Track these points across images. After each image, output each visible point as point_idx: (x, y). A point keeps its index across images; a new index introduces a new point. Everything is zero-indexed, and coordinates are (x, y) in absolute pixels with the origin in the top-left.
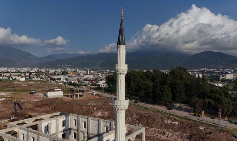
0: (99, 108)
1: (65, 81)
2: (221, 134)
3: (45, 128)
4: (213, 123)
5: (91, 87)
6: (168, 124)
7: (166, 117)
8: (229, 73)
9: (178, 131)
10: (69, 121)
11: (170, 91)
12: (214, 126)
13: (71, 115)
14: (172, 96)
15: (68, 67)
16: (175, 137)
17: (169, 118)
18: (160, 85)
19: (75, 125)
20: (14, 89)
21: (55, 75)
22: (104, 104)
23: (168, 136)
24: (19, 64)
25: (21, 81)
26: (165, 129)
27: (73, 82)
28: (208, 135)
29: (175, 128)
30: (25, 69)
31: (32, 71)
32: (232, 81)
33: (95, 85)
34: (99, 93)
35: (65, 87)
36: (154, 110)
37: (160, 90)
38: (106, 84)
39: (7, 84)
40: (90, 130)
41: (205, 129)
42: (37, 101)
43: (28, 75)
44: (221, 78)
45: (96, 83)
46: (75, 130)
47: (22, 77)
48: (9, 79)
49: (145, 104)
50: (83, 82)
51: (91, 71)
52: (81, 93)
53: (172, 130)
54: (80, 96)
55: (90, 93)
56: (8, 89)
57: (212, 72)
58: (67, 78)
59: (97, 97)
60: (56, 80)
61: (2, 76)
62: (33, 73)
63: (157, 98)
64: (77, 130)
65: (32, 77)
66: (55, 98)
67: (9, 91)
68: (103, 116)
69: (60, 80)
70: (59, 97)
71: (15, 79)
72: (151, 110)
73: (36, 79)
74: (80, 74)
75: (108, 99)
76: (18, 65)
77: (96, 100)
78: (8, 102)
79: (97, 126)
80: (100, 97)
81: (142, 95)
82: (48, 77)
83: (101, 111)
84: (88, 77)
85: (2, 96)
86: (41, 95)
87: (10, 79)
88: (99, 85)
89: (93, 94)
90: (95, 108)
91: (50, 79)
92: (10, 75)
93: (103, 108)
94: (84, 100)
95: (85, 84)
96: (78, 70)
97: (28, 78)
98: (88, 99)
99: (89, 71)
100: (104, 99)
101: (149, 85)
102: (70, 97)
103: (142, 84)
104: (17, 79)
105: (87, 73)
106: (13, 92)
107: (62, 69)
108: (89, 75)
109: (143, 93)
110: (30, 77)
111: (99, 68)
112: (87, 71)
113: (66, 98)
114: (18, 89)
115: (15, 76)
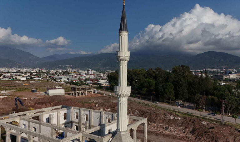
0: (101, 105)
1: (66, 80)
2: (224, 128)
3: (46, 120)
4: (217, 119)
5: (93, 86)
6: (170, 120)
7: (168, 113)
8: (233, 72)
9: (181, 126)
10: (70, 114)
11: (173, 88)
12: (218, 121)
13: (73, 108)
14: (174, 93)
15: (70, 67)
16: (178, 132)
17: (171, 114)
18: (162, 83)
19: (77, 118)
20: (14, 88)
21: (57, 75)
22: (106, 101)
23: (170, 131)
24: (20, 64)
25: (22, 80)
26: (168, 124)
27: (74, 81)
28: (211, 130)
29: (178, 123)
30: (26, 69)
31: (33, 72)
32: (236, 80)
33: (97, 84)
34: (101, 92)
35: (66, 86)
36: (156, 107)
37: (163, 87)
38: (108, 83)
39: (8, 83)
41: (208, 124)
42: (38, 99)
43: (29, 75)
44: (225, 77)
45: (98, 82)
46: (76, 123)
47: (23, 76)
48: (10, 78)
49: (147, 101)
50: (84, 81)
51: (93, 72)
52: (82, 91)
53: (175, 126)
54: (82, 94)
55: (92, 92)
56: (9, 88)
57: (216, 72)
58: (69, 77)
59: (99, 95)
60: (58, 79)
61: (3, 76)
64: (79, 123)
65: (33, 77)
66: (56, 96)
69: (61, 80)
70: (61, 95)
71: (16, 78)
72: (153, 106)
73: (37, 79)
74: (82, 74)
75: (110, 97)
76: (19, 66)
77: (98, 98)
78: (9, 99)
79: (99, 119)
80: (102, 95)
81: (144, 93)
82: (49, 76)
83: (103, 108)
84: (90, 77)
85: (2, 94)
86: (43, 93)
88: (101, 84)
89: (95, 93)
90: (97, 105)
91: (51, 79)
92: (11, 75)
93: (105, 105)
94: (86, 98)
95: (86, 83)
96: (79, 70)
97: (28, 77)
98: (90, 96)
99: (91, 71)
100: (106, 96)
101: (151, 82)
102: (71, 95)
103: (145, 82)
104: (18, 79)
105: (89, 73)
106: (14, 91)
107: (63, 69)
108: (90, 75)
109: (145, 90)
110: (31, 77)
111: (100, 68)
112: (89, 71)
113: (67, 96)
114: (19, 88)
115: (16, 76)
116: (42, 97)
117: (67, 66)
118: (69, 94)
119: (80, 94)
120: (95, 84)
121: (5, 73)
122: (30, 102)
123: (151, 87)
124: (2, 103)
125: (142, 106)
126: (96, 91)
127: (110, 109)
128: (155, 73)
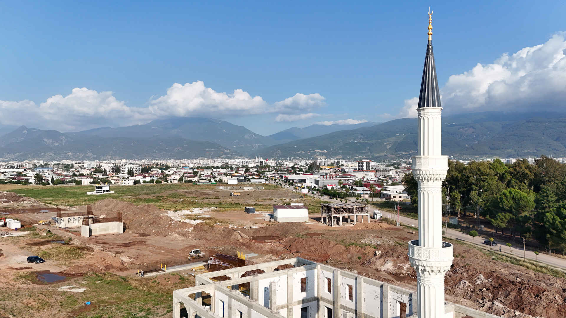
0: (388, 252)
1: (313, 185)
3: (265, 291)
5: (370, 199)
10: (314, 281)
13: (319, 266)
15: (322, 154)
19: (329, 291)
20: (216, 201)
21: (295, 172)
22: (400, 242)
24: (228, 151)
25: (230, 185)
27: (330, 188)
30: (239, 161)
31: (250, 165)
33: (380, 197)
34: (389, 216)
35: (313, 200)
36: (539, 269)
37: (559, 213)
38: (406, 195)
39: (207, 191)
40: (361, 306)
42: (256, 229)
43: (243, 173)
45: (382, 190)
46: (328, 301)
47: (233, 177)
48: (210, 181)
49: (512, 248)
50: (352, 188)
51: (372, 164)
52: (346, 215)
54: (345, 220)
55: (367, 215)
56: (206, 201)
58: (319, 179)
59: (385, 225)
60: (296, 182)
61: (198, 175)
62: (252, 168)
63: (548, 236)
65: (250, 177)
66: (292, 223)
67: (209, 205)
68: (399, 272)
69: (304, 184)
70: (301, 221)
71: (221, 180)
72: (529, 265)
73: (257, 181)
74: (347, 170)
75: (411, 231)
76: (227, 154)
77: (382, 232)
78: (206, 227)
80: (392, 226)
81: (504, 225)
83: (394, 261)
84: (364, 177)
85: (195, 215)
86: (265, 215)
87: (212, 180)
88: (390, 196)
89: (374, 218)
90: (378, 253)
91: (285, 182)
92: (212, 174)
93: (398, 254)
94: (354, 231)
95: (356, 193)
96: (341, 161)
97: (242, 179)
98: (363, 228)
99: (367, 164)
100: (402, 230)
101: (523, 199)
102: (322, 222)
103: (504, 198)
104: (223, 181)
105: (362, 168)
106: (216, 208)
107: (308, 159)
108: (366, 171)
109: (506, 219)
110: (247, 177)
111: (389, 156)
112: (362, 164)
113: (314, 224)
114: (224, 201)
115: (220, 175)
116: (265, 225)
117: (315, 153)
118: (318, 219)
119: (341, 222)
120: (376, 196)
121: (202, 168)
122: (243, 235)
123: (524, 211)
124: (193, 235)
125: (495, 263)
126: (376, 215)
127: (409, 266)
128: (534, 171)
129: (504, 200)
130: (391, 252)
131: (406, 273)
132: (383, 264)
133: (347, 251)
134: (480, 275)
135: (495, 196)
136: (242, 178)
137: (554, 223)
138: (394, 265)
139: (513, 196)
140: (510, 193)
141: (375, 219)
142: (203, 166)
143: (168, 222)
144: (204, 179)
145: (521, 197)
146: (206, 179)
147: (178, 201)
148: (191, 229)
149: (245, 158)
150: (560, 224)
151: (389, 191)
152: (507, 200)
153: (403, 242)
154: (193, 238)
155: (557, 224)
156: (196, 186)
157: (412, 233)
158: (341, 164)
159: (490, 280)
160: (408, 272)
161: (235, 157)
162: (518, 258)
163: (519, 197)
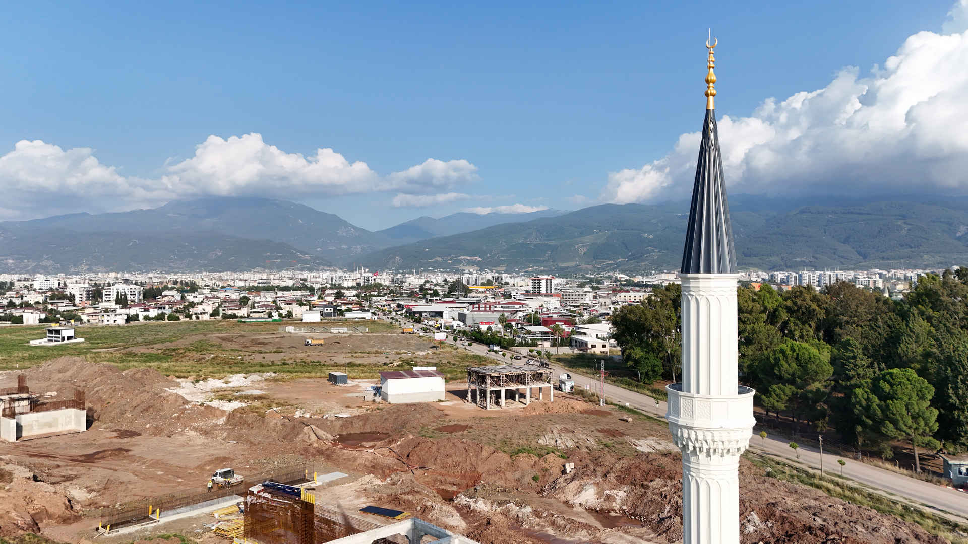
0: (587, 466)
5: (553, 350)
14: (938, 420)
15: (471, 264)
20: (277, 358)
21: (424, 297)
22: (608, 441)
24: (307, 257)
25: (307, 323)
27: (484, 328)
30: (325, 276)
31: (346, 284)
33: (570, 345)
34: (586, 387)
35: (454, 352)
38: (612, 341)
39: (261, 337)
42: (347, 419)
43: (331, 299)
45: (573, 331)
47: (312, 307)
48: (270, 315)
50: (522, 328)
52: (513, 387)
56: (259, 360)
58: (466, 312)
59: (580, 405)
60: (426, 318)
61: (250, 303)
62: (348, 288)
63: (859, 428)
65: (344, 308)
66: (414, 405)
67: (262, 365)
68: (606, 506)
69: (440, 321)
70: (431, 401)
71: (290, 314)
72: (831, 486)
73: (356, 315)
74: (513, 293)
75: (625, 417)
77: (573, 420)
78: (251, 417)
80: (591, 406)
82: (399, 305)
83: (598, 484)
85: (233, 389)
87: (273, 314)
88: (586, 344)
89: (560, 389)
90: (569, 467)
91: (406, 316)
92: (274, 302)
93: (604, 469)
94: (526, 418)
96: (503, 275)
97: (329, 311)
98: (542, 411)
99: (547, 282)
100: (609, 413)
101: (813, 360)
102: (470, 401)
103: (781, 358)
104: (294, 316)
105: (539, 290)
106: (274, 375)
107: (449, 272)
108: (545, 295)
109: (785, 394)
110: (338, 308)
111: (583, 266)
112: (539, 283)
113: (453, 405)
114: (291, 359)
115: (290, 304)
116: (364, 410)
117: (460, 262)
118: (462, 395)
119: (503, 400)
120: (562, 344)
121: (257, 290)
122: (320, 432)
123: (814, 381)
124: (225, 434)
125: (774, 484)
126: (564, 383)
127: (625, 494)
128: (824, 306)
129: (783, 362)
130: (592, 467)
131: (621, 509)
132: (578, 492)
133: (513, 466)
134: (752, 513)
135: (766, 352)
136: (329, 309)
137: (868, 408)
138: (597, 494)
139: (797, 354)
140: (791, 350)
141: (562, 391)
142: (261, 285)
143: (180, 406)
144: (259, 312)
145: (810, 358)
146: (262, 312)
147: (204, 358)
148: (222, 420)
149: (337, 269)
150: (879, 410)
151: (585, 334)
152: (787, 362)
153: (612, 441)
154: (224, 439)
155: (874, 410)
156: (242, 325)
157: (627, 421)
158: (503, 282)
159: (770, 525)
160: (624, 508)
161: (321, 268)
162: (811, 471)
163: (806, 356)
